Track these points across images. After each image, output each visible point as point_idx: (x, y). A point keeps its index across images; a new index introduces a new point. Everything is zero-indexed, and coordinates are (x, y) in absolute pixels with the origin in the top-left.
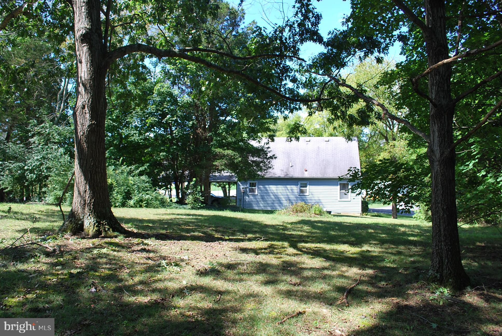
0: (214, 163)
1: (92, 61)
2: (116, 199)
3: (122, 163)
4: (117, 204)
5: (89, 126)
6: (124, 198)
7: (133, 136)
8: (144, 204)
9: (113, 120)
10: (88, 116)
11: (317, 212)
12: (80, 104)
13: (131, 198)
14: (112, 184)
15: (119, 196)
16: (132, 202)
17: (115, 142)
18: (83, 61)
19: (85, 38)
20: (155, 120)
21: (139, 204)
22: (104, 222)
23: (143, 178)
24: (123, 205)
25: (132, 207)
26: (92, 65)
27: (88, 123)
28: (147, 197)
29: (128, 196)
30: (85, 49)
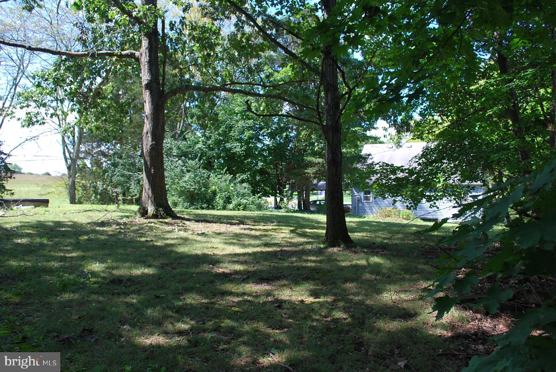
0: (306, 171)
1: (152, 102)
2: (218, 203)
3: (226, 173)
4: (219, 208)
5: (151, 146)
6: (224, 202)
7: (235, 148)
8: (241, 208)
9: (219, 134)
10: (150, 139)
11: (405, 217)
12: (145, 131)
13: (230, 203)
14: (216, 190)
15: (220, 201)
16: (231, 206)
17: (222, 155)
18: (147, 102)
19: (148, 86)
20: (252, 134)
21: (237, 207)
22: (161, 209)
23: (245, 185)
24: (224, 208)
25: (231, 210)
26: (152, 104)
27: (150, 143)
28: (245, 201)
29: (228, 200)
30: (148, 93)
